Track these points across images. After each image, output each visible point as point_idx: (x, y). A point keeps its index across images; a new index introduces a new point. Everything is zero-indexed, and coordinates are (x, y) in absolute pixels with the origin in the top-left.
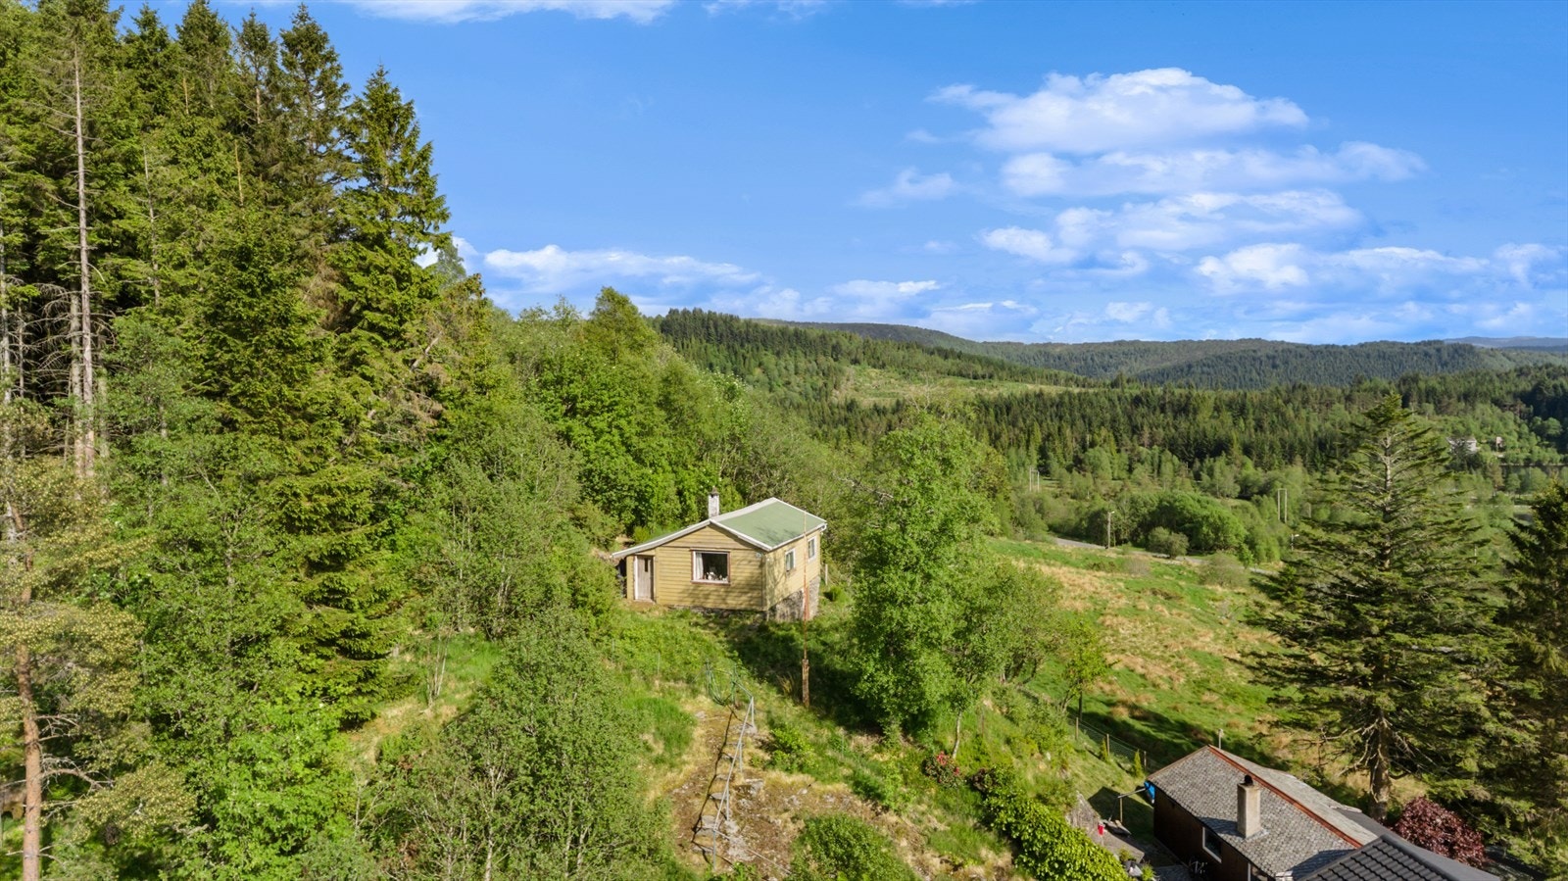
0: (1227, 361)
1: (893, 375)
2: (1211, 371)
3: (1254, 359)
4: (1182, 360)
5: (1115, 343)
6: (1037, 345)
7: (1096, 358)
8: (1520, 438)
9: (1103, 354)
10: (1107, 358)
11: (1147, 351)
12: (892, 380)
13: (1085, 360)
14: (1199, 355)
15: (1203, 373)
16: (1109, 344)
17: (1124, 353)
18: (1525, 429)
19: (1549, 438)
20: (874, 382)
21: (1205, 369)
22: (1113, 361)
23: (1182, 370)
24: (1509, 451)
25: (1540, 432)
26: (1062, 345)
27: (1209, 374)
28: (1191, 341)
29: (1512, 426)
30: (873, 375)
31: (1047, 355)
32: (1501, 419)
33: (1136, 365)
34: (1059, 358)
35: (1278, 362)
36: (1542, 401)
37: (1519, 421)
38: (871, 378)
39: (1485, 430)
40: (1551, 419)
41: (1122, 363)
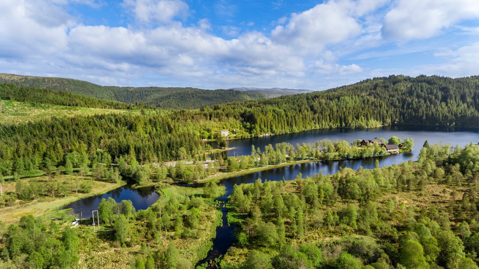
0: (180, 95)
1: (27, 105)
2: (176, 98)
3: (188, 94)
4: (169, 93)
5: (150, 88)
6: (124, 88)
7: (143, 92)
8: (240, 129)
9: (146, 91)
10: (147, 92)
11: (159, 90)
12: (26, 107)
13: (140, 93)
14: (174, 92)
15: (173, 98)
16: (148, 88)
17: (152, 91)
18: (242, 126)
19: (247, 129)
20: (15, 108)
21: (174, 97)
22: (149, 94)
23: (168, 97)
24: (237, 134)
25: (245, 127)
26: (133, 88)
27: (175, 99)
28: (172, 88)
29: (238, 125)
30: (15, 105)
31: (127, 91)
32: (236, 123)
33: (156, 95)
34: (132, 92)
35: (194, 95)
36: (246, 117)
37: (240, 123)
38: (14, 106)
39: (231, 127)
40: (248, 123)
41: (152, 94)
